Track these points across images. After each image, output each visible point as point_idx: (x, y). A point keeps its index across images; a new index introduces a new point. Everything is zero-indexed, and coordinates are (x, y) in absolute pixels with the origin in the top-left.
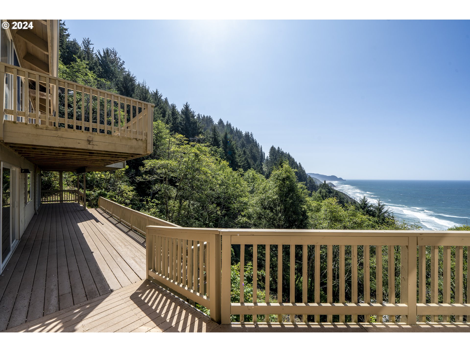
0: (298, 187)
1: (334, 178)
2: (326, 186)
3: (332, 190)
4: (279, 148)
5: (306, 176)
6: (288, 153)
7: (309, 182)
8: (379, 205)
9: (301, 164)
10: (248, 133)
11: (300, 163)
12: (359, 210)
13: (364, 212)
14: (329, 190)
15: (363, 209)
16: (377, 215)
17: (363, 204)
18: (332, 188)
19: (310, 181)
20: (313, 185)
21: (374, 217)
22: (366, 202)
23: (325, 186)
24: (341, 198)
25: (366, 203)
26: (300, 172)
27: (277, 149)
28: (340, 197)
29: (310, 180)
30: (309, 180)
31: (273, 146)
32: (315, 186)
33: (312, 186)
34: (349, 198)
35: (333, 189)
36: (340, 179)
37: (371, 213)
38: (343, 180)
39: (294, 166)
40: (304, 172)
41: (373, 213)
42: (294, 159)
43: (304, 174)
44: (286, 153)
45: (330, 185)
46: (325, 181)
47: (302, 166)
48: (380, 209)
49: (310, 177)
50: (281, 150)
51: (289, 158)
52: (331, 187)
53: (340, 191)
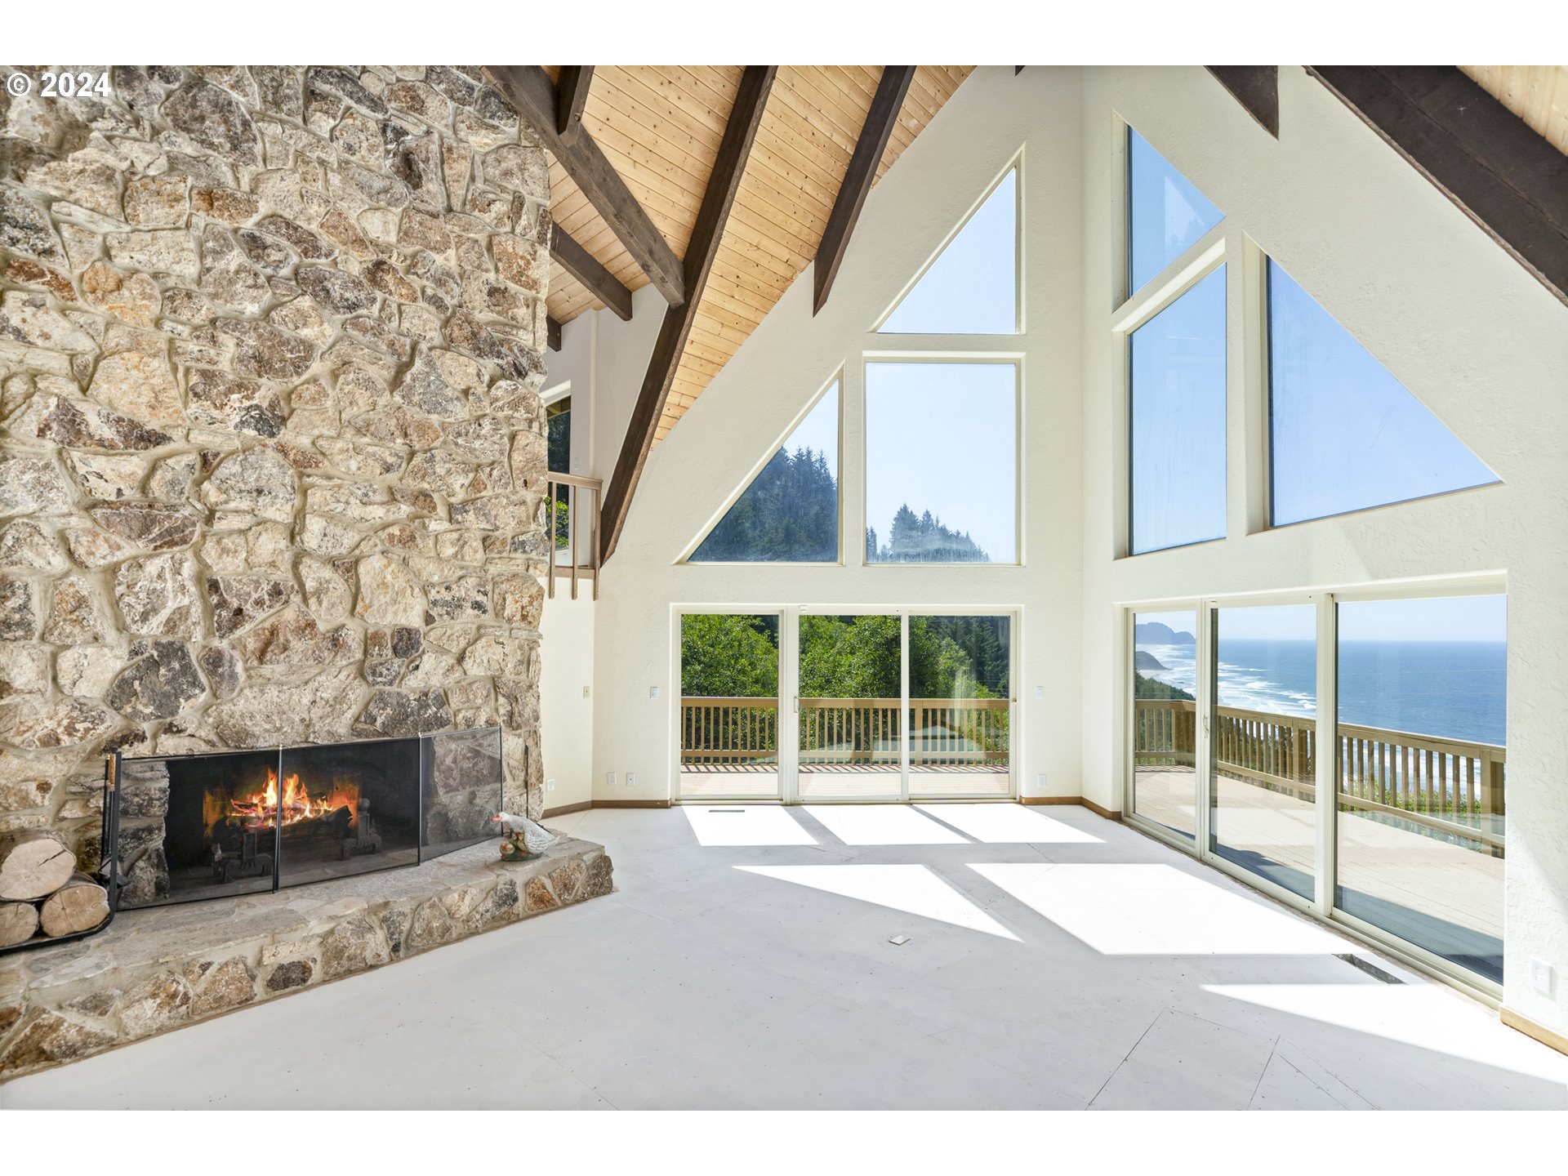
4: (927, 514)
6: (965, 536)
10: (809, 453)
27: (920, 516)
31: (905, 508)
44: (958, 533)
50: (937, 522)
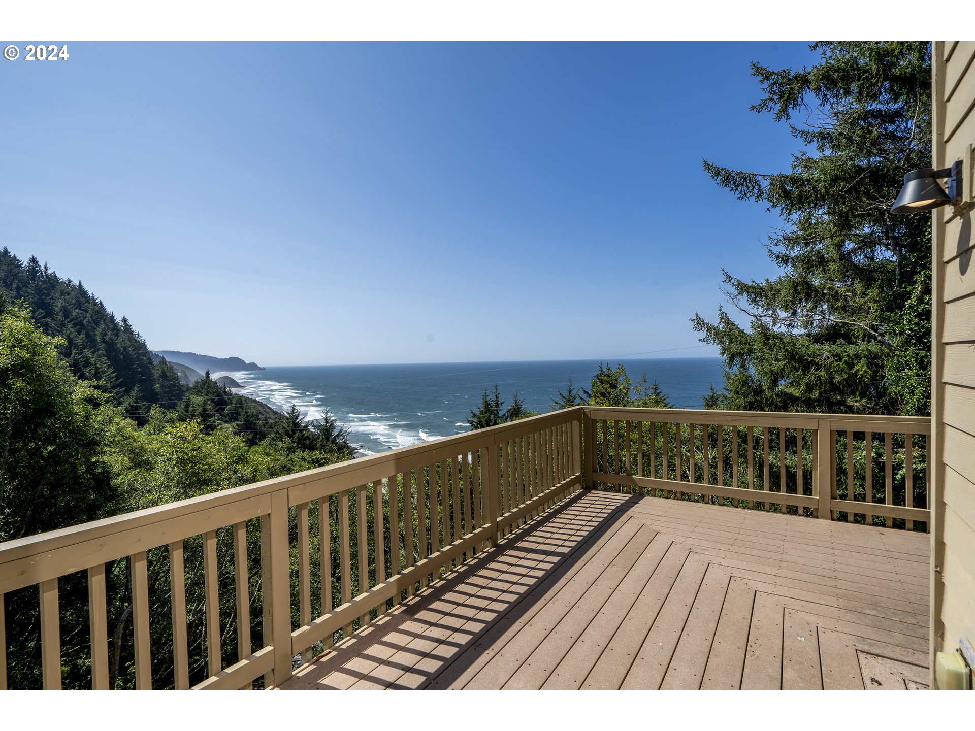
0: (76, 397)
1: (235, 363)
2: (209, 387)
3: (226, 398)
5: (149, 359)
7: (161, 376)
8: (327, 422)
9: (130, 322)
11: (125, 320)
12: (282, 441)
13: (293, 442)
14: (218, 395)
15: (290, 436)
16: (318, 445)
17: (291, 425)
18: (227, 389)
19: (164, 375)
20: (174, 385)
21: (313, 451)
22: (297, 418)
23: (206, 385)
24: (248, 416)
25: (297, 421)
26: (125, 349)
28: (247, 413)
29: (163, 372)
30: (160, 372)
32: (180, 387)
33: (169, 387)
34: (270, 413)
35: (230, 394)
36: (252, 367)
37: (308, 442)
38: (259, 368)
39: (103, 326)
40: (143, 346)
41: (311, 442)
42: (101, 303)
43: (139, 354)
45: (220, 384)
46: (208, 374)
47: (134, 328)
48: (327, 429)
49: (163, 362)
51: (83, 300)
52: (225, 389)
53: (250, 397)
